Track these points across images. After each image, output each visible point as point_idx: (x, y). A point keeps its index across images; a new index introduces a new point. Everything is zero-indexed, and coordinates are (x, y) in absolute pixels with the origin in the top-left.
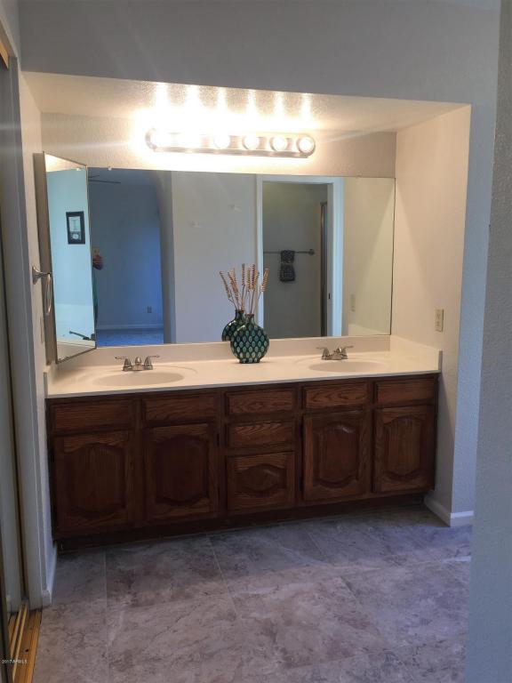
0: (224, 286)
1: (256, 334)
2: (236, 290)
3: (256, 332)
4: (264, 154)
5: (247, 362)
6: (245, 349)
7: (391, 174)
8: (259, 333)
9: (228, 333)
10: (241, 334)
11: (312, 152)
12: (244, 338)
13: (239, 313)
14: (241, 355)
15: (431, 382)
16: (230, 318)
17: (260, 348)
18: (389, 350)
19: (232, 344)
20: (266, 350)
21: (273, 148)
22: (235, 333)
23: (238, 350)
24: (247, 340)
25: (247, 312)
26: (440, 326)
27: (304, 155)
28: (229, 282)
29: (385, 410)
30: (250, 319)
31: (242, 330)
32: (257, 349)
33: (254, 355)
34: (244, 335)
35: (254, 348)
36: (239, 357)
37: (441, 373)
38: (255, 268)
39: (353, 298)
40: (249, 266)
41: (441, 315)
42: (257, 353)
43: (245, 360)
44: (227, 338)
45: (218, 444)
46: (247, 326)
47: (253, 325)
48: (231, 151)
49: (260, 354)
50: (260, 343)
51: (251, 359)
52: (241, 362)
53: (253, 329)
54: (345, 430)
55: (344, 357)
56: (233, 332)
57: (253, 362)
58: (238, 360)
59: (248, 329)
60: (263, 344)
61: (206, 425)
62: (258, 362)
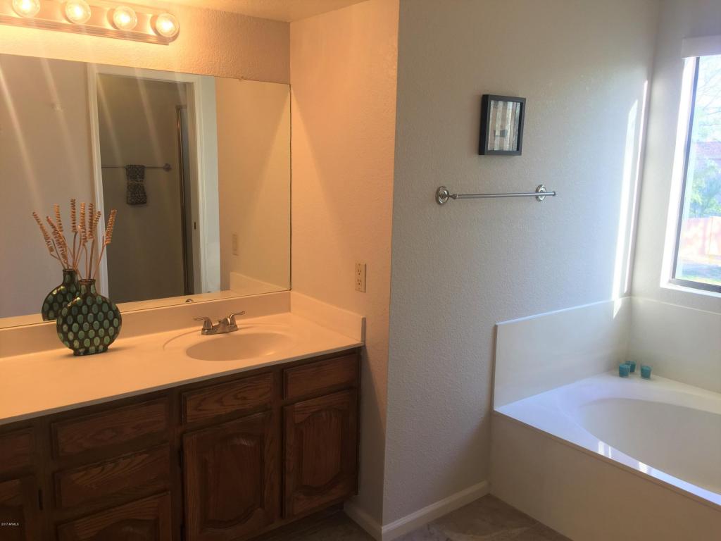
0: (41, 234)
1: (100, 309)
2: (63, 245)
3: (100, 306)
4: (102, 32)
5: (87, 353)
6: (81, 334)
7: (284, 79)
8: (105, 308)
9: (51, 308)
10: (74, 311)
11: (175, 38)
12: (80, 317)
13: (70, 274)
14: (76, 344)
15: (353, 358)
16: (54, 281)
17: (106, 331)
18: (289, 310)
19: (59, 328)
20: (117, 332)
21: (113, 24)
22: (65, 311)
23: (71, 336)
24: (85, 319)
25: (82, 275)
26: (362, 284)
27: (162, 40)
28: (50, 230)
29: (298, 405)
30: (88, 288)
31: (75, 305)
32: (101, 332)
33: (97, 341)
34: (80, 312)
35: (97, 332)
36: (71, 347)
37: (365, 346)
38: (92, 206)
39: (235, 238)
40: (83, 202)
41: (362, 272)
42: (102, 339)
43: (81, 350)
44: (51, 314)
45: (41, 508)
46: (84, 298)
47: (94, 296)
48: (45, 23)
49: (107, 339)
50: (106, 323)
51: (93, 349)
52: (77, 354)
53: (94, 302)
54: (244, 442)
55: (234, 327)
56: (61, 307)
57: (97, 352)
58: (72, 351)
59: (85, 302)
60: (111, 323)
61: (17, 482)
62: (105, 350)
